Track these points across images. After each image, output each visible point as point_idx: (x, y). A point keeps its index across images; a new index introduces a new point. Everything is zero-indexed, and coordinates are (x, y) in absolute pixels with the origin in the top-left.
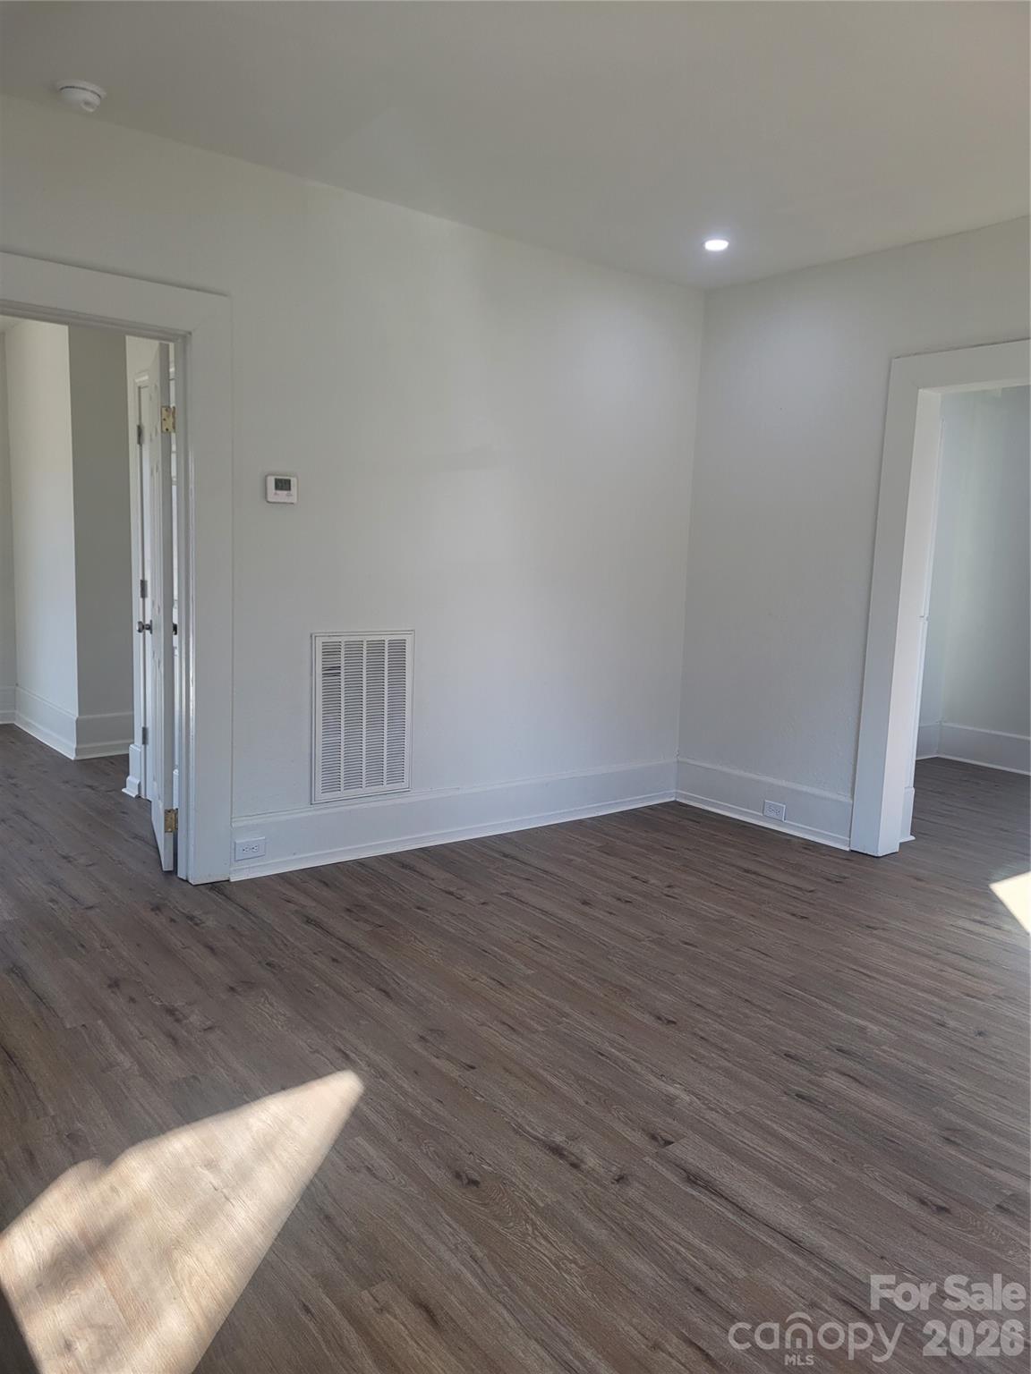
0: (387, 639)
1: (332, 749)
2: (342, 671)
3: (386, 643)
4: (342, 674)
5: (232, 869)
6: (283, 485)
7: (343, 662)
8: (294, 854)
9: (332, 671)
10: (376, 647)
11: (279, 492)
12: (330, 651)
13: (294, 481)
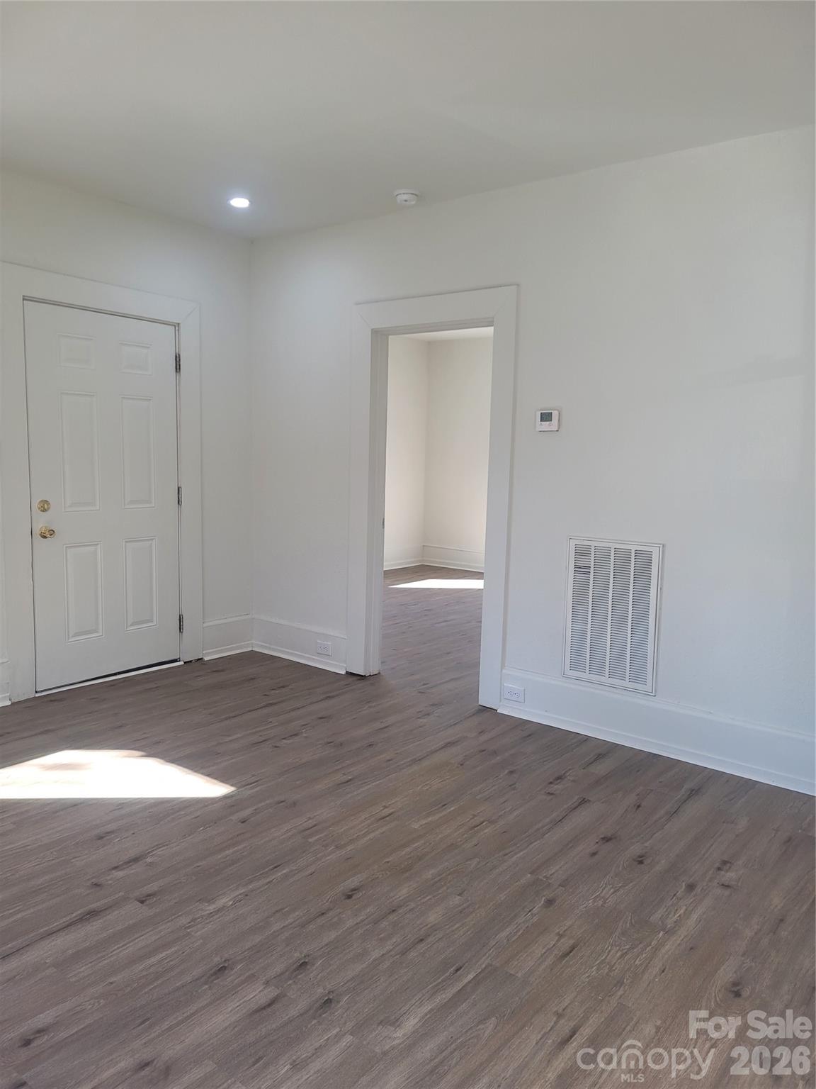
0: (633, 548)
1: (578, 636)
2: (592, 570)
3: (633, 552)
4: (592, 574)
5: (501, 703)
6: (546, 417)
7: (592, 563)
8: (546, 711)
9: (582, 570)
10: (623, 555)
11: (543, 423)
12: (581, 552)
13: (555, 414)
